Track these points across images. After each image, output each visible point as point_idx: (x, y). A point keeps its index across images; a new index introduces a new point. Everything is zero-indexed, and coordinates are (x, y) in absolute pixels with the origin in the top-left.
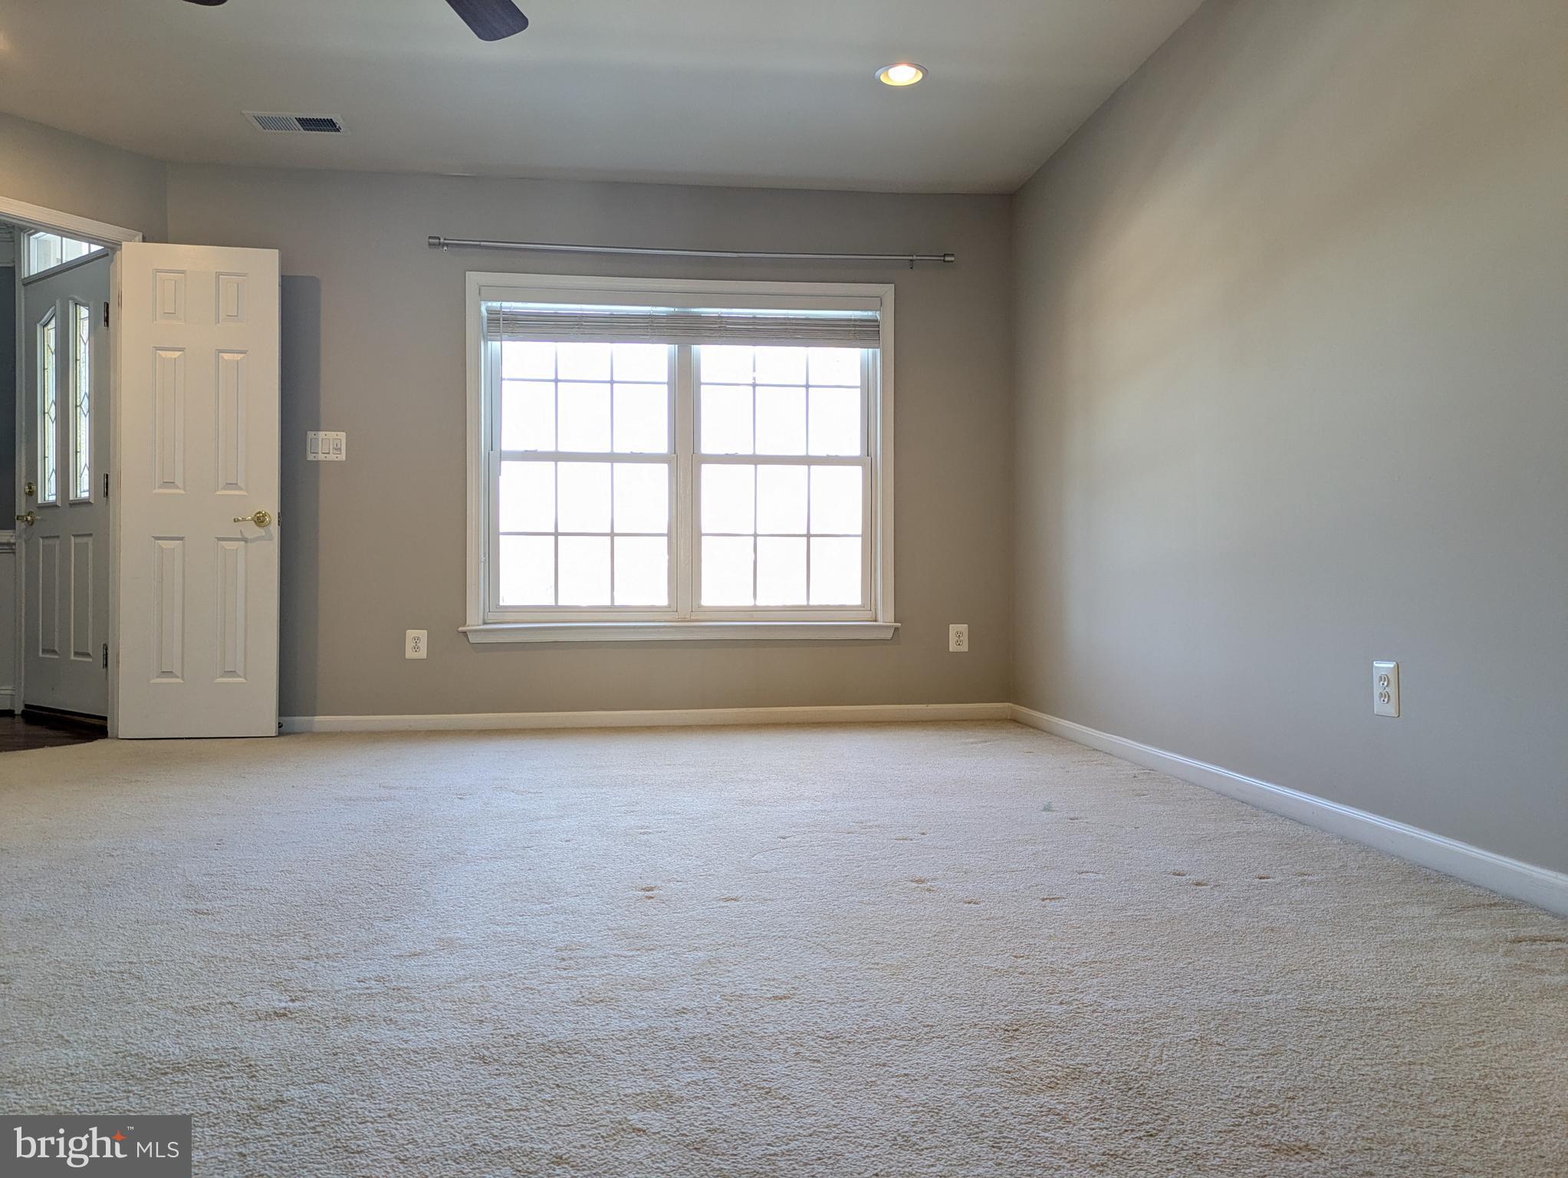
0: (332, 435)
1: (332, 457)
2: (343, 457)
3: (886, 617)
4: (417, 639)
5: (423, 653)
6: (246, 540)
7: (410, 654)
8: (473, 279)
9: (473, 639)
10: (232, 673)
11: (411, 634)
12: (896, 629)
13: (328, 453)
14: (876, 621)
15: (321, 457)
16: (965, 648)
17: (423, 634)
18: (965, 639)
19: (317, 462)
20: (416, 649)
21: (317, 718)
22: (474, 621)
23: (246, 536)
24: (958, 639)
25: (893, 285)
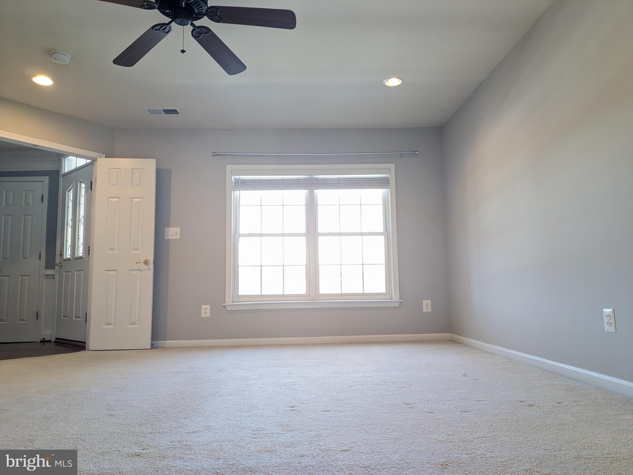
0: (174, 229)
1: (174, 237)
2: (178, 237)
3: (396, 297)
4: (206, 309)
5: (208, 315)
6: (141, 270)
7: (203, 315)
8: (229, 167)
9: (228, 308)
10: (134, 323)
11: (204, 307)
12: (400, 302)
13: (173, 236)
14: (392, 299)
15: (170, 238)
16: (430, 310)
17: (208, 307)
18: (430, 306)
19: (169, 239)
20: (206, 313)
21: (167, 342)
22: (228, 301)
23: (141, 269)
24: (427, 306)
25: (394, 164)
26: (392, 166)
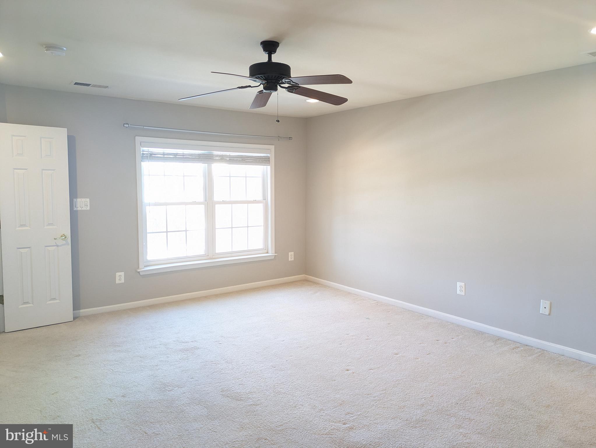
0: (83, 200)
1: (84, 209)
2: (88, 208)
3: (271, 253)
4: (120, 276)
5: (123, 281)
6: (58, 246)
7: (117, 282)
8: (138, 139)
9: (141, 274)
10: (54, 299)
11: (118, 274)
12: (275, 256)
13: (83, 207)
14: (267, 253)
15: (79, 209)
16: (293, 259)
17: (122, 274)
18: (293, 257)
19: (77, 210)
20: (120, 279)
21: (81, 311)
22: (143, 269)
23: (58, 244)
24: (291, 256)
25: (274, 146)
26: (272, 147)
